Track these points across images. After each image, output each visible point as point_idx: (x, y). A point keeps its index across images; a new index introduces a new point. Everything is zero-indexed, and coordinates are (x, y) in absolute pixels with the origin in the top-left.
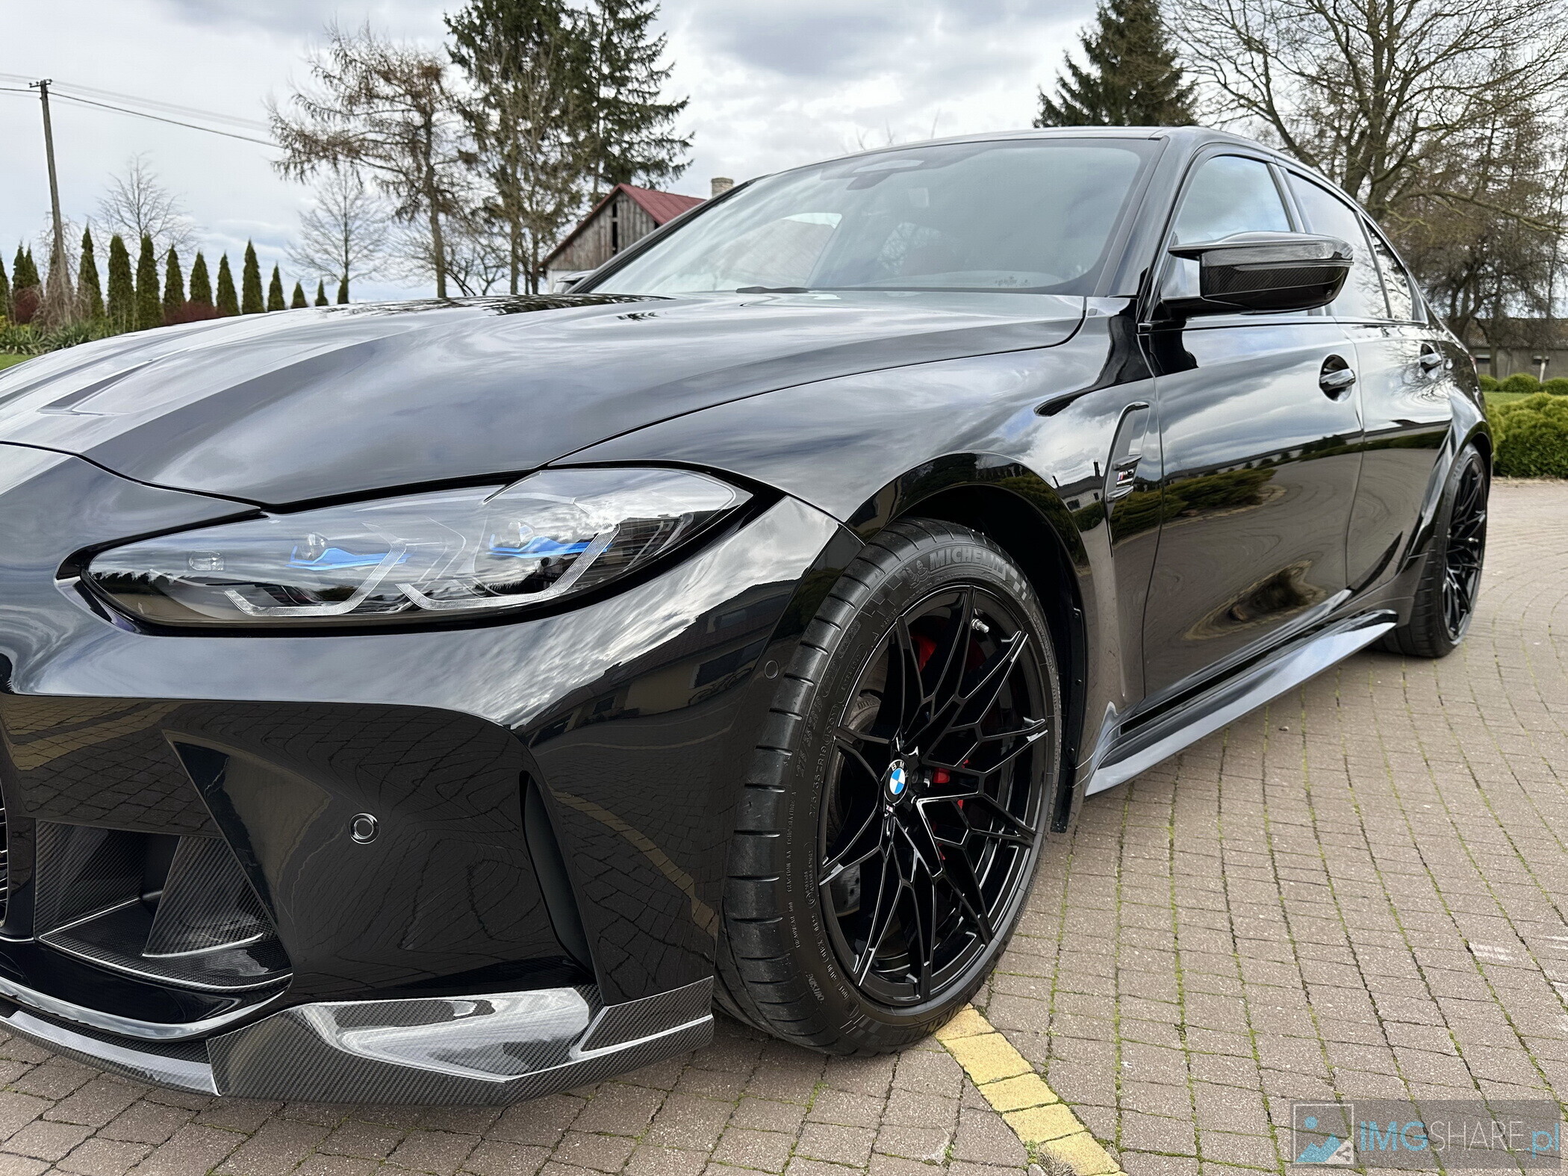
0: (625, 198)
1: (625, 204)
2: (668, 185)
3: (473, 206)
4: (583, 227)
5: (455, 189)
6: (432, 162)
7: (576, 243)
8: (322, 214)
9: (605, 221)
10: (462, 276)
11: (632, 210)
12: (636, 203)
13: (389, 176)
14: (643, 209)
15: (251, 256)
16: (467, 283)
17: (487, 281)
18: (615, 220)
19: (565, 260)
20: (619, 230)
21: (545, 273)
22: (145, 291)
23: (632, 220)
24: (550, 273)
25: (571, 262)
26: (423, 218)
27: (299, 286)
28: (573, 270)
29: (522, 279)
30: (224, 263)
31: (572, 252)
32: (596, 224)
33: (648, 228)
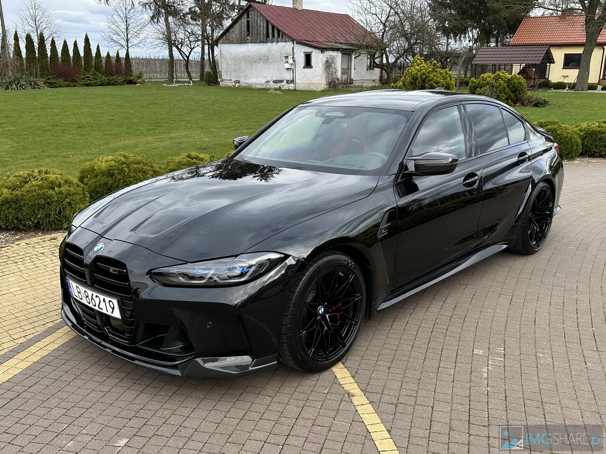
0: (253, 8)
1: (253, 11)
3: (184, 12)
4: (235, 22)
5: (175, 5)
7: (231, 30)
8: (116, 17)
9: (244, 20)
10: (180, 46)
11: (256, 14)
12: (258, 11)
13: (146, 1)
14: (261, 14)
15: (87, 40)
16: (182, 49)
17: (191, 48)
18: (248, 19)
19: (226, 38)
20: (250, 24)
21: (217, 45)
22: (42, 59)
23: (256, 20)
24: (219, 45)
25: (229, 40)
26: (162, 19)
27: (108, 54)
28: (230, 43)
29: (206, 47)
30: (75, 44)
31: (229, 35)
32: (240, 21)
33: (263, 23)
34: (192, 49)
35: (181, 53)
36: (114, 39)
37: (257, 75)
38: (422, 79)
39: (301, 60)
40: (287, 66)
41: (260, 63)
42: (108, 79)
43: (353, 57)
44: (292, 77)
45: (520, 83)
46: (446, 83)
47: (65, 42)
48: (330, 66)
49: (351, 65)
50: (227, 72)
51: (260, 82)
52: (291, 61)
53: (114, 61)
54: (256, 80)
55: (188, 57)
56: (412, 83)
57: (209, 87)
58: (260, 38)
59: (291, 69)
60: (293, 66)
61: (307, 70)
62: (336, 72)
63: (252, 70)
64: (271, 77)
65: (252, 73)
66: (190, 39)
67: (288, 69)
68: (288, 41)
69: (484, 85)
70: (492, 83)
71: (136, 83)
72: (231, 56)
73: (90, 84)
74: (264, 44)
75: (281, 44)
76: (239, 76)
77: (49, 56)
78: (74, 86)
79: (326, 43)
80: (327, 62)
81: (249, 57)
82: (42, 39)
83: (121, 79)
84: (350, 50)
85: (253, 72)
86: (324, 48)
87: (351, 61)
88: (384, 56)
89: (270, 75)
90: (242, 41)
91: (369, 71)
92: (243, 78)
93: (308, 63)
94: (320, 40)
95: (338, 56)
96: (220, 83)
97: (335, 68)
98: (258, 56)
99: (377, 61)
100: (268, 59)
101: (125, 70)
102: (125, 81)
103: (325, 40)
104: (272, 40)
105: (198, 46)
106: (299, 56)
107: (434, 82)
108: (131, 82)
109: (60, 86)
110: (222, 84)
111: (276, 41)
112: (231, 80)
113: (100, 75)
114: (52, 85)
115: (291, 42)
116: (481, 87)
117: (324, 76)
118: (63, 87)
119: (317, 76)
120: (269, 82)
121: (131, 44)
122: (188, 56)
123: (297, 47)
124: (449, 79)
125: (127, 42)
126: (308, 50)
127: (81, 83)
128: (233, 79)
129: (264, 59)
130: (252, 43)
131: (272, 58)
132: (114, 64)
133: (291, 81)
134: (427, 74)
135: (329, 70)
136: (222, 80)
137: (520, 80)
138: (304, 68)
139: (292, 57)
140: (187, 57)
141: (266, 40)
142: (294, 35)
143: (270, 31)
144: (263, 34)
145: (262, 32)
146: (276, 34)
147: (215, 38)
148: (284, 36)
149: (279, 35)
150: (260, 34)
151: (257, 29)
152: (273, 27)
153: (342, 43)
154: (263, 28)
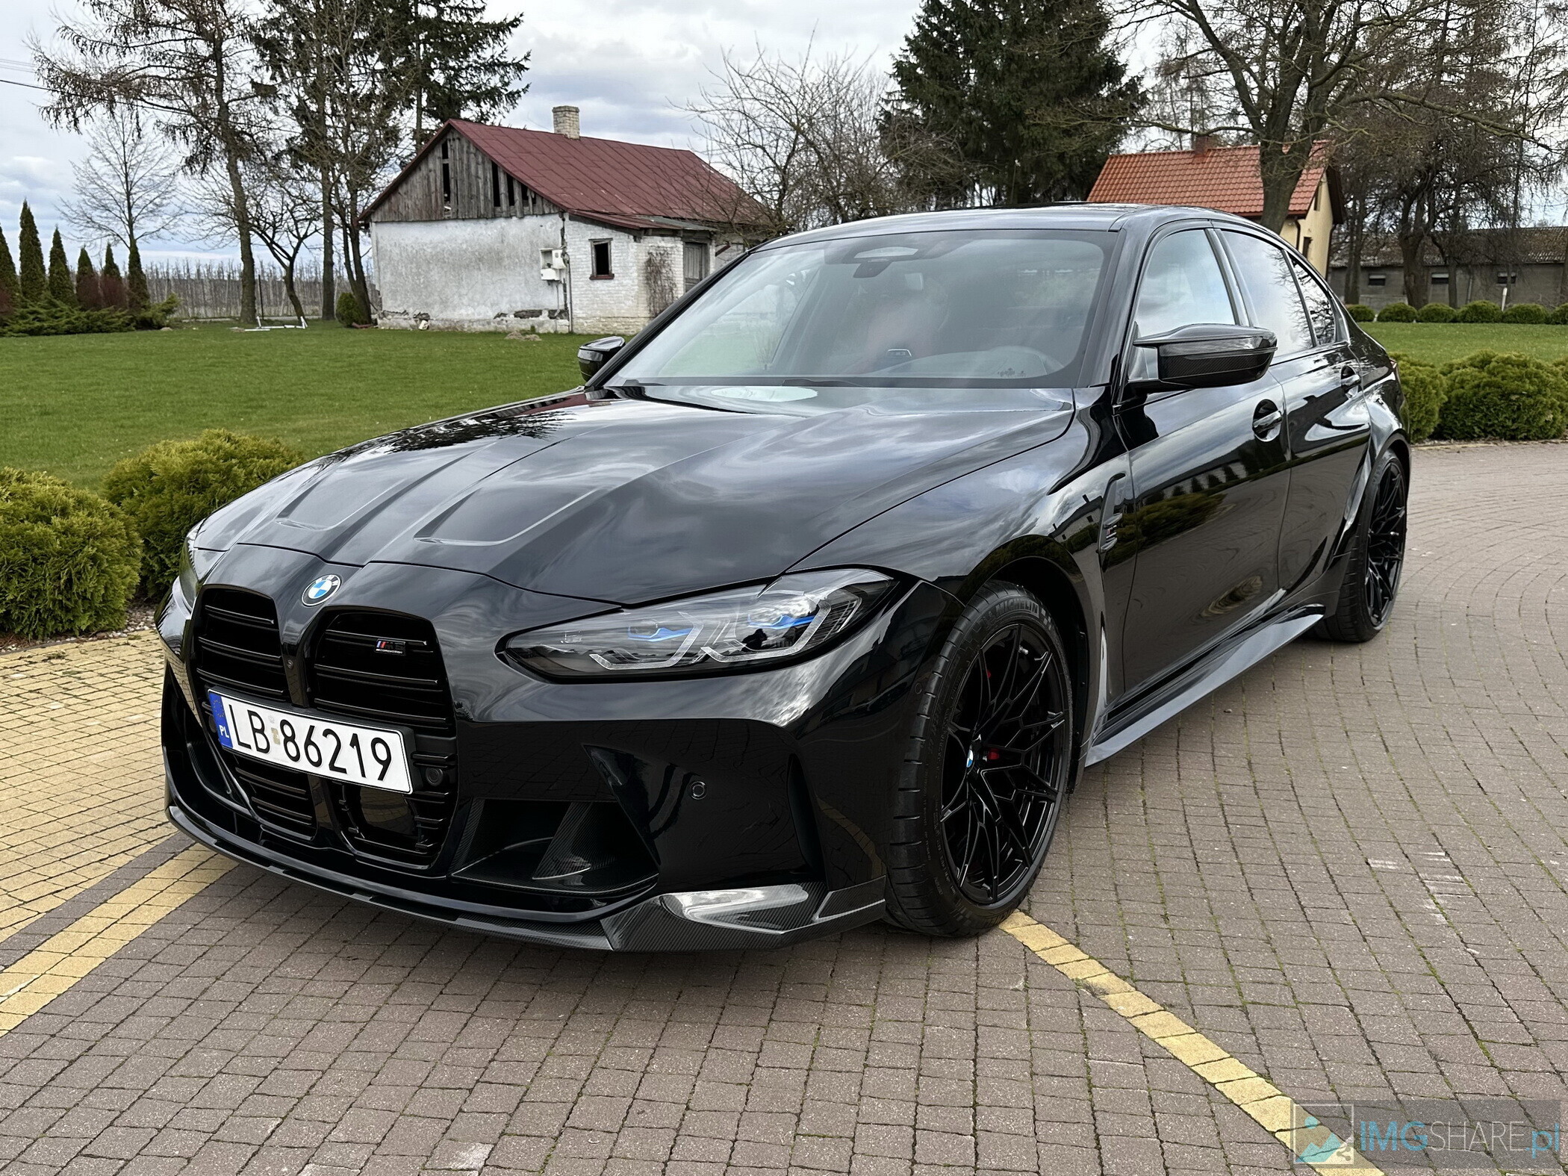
0: (456, 136)
1: (457, 141)
2: (506, 117)
3: (274, 148)
4: (409, 170)
5: (254, 130)
6: (226, 99)
7: (402, 190)
8: (99, 166)
9: (435, 164)
10: (270, 233)
11: (465, 149)
12: (470, 141)
13: (175, 119)
14: (478, 148)
15: (27, 219)
16: (275, 240)
17: (298, 237)
18: (446, 161)
19: (390, 210)
20: (451, 174)
21: (367, 226)
23: (465, 162)
24: (373, 227)
25: (397, 212)
26: (219, 168)
27: (84, 257)
28: (399, 222)
29: (338, 236)
31: (398, 201)
32: (423, 167)
33: (484, 170)
34: (301, 240)
35: (272, 249)
36: (96, 219)
37: (472, 300)
39: (583, 259)
40: (550, 274)
41: (479, 269)
42: (87, 317)
43: (712, 250)
44: (562, 303)
48: (659, 272)
50: (394, 293)
51: (481, 317)
52: (558, 262)
53: (101, 274)
54: (470, 311)
55: (292, 259)
57: (352, 330)
58: (478, 208)
59: (558, 282)
60: (564, 276)
61: (599, 284)
62: (671, 290)
63: (458, 287)
64: (510, 302)
65: (460, 296)
66: (296, 214)
67: (550, 282)
68: (550, 214)
71: (160, 327)
72: (404, 254)
73: (41, 329)
74: (488, 222)
75: (531, 222)
76: (426, 304)
79: (642, 217)
80: (649, 262)
81: (451, 254)
83: (121, 315)
84: (704, 235)
85: (464, 291)
86: (641, 229)
87: (707, 261)
89: (506, 300)
90: (431, 215)
92: (437, 308)
93: (602, 268)
94: (628, 210)
95: (675, 249)
96: (379, 321)
97: (668, 278)
98: (473, 253)
100: (500, 260)
101: (129, 294)
102: (132, 320)
103: (639, 210)
104: (508, 211)
105: (316, 231)
106: (579, 249)
108: (147, 324)
110: (384, 324)
111: (518, 214)
113: (66, 307)
115: (557, 216)
117: (644, 297)
119: (626, 297)
120: (505, 315)
121: (142, 232)
122: (291, 255)
123: (571, 227)
125: (131, 225)
126: (601, 234)
127: (17, 327)
128: (411, 310)
129: (491, 260)
130: (456, 219)
131: (509, 257)
132: (102, 280)
133: (561, 312)
135: (655, 282)
136: (384, 315)
138: (592, 278)
139: (561, 251)
140: (288, 257)
141: (494, 210)
142: (564, 198)
143: (503, 189)
144: (486, 197)
145: (481, 191)
146: (517, 197)
147: (360, 210)
148: (539, 201)
149: (525, 198)
150: (478, 198)
151: (470, 185)
152: (510, 179)
153: (682, 219)
154: (485, 183)
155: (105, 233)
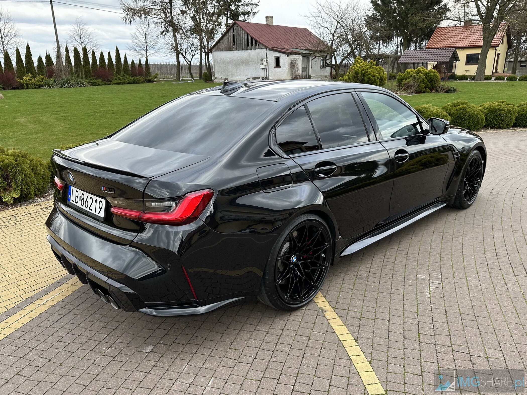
0: (237, 25)
1: (237, 27)
3: (186, 29)
5: (180, 24)
6: (173, 15)
7: (221, 42)
9: (230, 34)
10: (184, 54)
11: (239, 29)
12: (241, 27)
13: (158, 21)
14: (243, 29)
15: (117, 51)
16: (186, 56)
18: (234, 33)
19: (218, 47)
20: (235, 37)
21: (211, 52)
22: (86, 65)
23: (239, 33)
24: (213, 52)
25: (220, 48)
26: (170, 34)
27: (133, 61)
28: (220, 51)
29: (203, 54)
30: (109, 54)
31: (220, 45)
32: (227, 35)
33: (245, 36)
34: (193, 56)
35: (185, 59)
36: (137, 50)
37: (240, 74)
38: (362, 74)
39: (272, 62)
40: (262, 66)
41: (242, 65)
42: (133, 79)
43: (311, 59)
44: (266, 75)
45: (435, 75)
46: (380, 76)
47: (102, 53)
48: (294, 66)
49: (309, 65)
50: (218, 72)
51: (243, 79)
52: (265, 63)
53: (137, 66)
54: (240, 77)
56: (355, 77)
57: (206, 83)
58: (243, 47)
59: (265, 69)
60: (266, 67)
61: (277, 69)
62: (298, 71)
63: (237, 70)
65: (237, 73)
66: (192, 49)
67: (263, 69)
68: (263, 48)
69: (409, 78)
70: (415, 76)
71: (153, 82)
72: (221, 61)
73: (120, 82)
74: (245, 51)
75: (258, 51)
76: (227, 75)
77: (91, 64)
78: (109, 84)
79: (290, 49)
80: (291, 63)
81: (235, 61)
82: (85, 50)
83: (142, 78)
84: (308, 54)
86: (289, 53)
87: (309, 62)
88: (333, 58)
89: (250, 74)
90: (229, 49)
91: (323, 69)
92: (230, 76)
93: (278, 64)
94: (286, 47)
95: (300, 58)
96: (214, 80)
97: (297, 68)
98: (241, 60)
99: (328, 62)
100: (248, 62)
101: (145, 72)
102: (145, 80)
103: (290, 47)
104: (251, 48)
106: (271, 59)
107: (371, 76)
108: (150, 81)
109: (99, 85)
110: (215, 81)
111: (254, 48)
112: (221, 78)
113: (127, 76)
114: (93, 84)
115: (265, 49)
116: (406, 79)
117: (290, 73)
118: (101, 85)
119: (284, 73)
120: (249, 79)
121: (150, 54)
123: (269, 52)
124: (382, 73)
125: (147, 52)
126: (278, 54)
127: (114, 82)
128: (223, 77)
129: (246, 62)
130: (237, 50)
131: (251, 61)
132: (137, 68)
133: (265, 78)
134: (366, 70)
135: (293, 69)
136: (215, 78)
137: (435, 73)
138: (275, 68)
139: (266, 60)
140: (189, 62)
141: (247, 48)
142: (267, 44)
143: (250, 41)
144: (245, 43)
145: (244, 42)
146: (254, 43)
147: (209, 47)
148: (260, 45)
149: (256, 44)
150: (243, 44)
151: (240, 40)
152: (252, 38)
153: (302, 49)
154: (245, 40)
155: (139, 54)
